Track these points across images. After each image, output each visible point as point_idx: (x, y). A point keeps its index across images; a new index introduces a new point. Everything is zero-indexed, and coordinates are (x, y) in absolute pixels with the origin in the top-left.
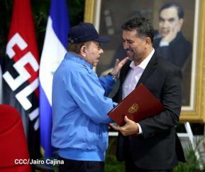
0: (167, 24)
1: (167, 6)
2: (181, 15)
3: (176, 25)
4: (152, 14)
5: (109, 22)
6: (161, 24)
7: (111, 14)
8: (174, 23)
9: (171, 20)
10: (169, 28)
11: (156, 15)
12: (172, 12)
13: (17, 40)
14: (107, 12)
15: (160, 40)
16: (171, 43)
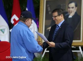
1: (71, 2)
3: (74, 10)
4: (65, 6)
5: (49, 9)
6: (69, 9)
7: (50, 6)
8: (74, 9)
9: (73, 8)
10: (72, 11)
11: (67, 6)
14: (48, 6)
15: (68, 15)
16: (73, 17)
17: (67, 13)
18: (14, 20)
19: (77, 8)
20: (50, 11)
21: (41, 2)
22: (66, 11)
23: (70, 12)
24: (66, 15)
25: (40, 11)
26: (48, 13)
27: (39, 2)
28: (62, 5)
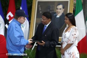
0: (59, 10)
2: (63, 8)
5: (40, 9)
6: (57, 10)
7: (41, 6)
8: (61, 10)
9: (60, 9)
11: (55, 7)
12: (60, 6)
13: (10, 14)
14: (39, 6)
15: (56, 15)
16: (60, 17)
17: (55, 13)
18: (10, 16)
19: (64, 9)
20: (41, 11)
21: (33, 2)
22: (55, 11)
23: (58, 13)
24: (54, 15)
25: (32, 10)
26: (39, 12)
27: (32, 2)
28: (51, 6)
